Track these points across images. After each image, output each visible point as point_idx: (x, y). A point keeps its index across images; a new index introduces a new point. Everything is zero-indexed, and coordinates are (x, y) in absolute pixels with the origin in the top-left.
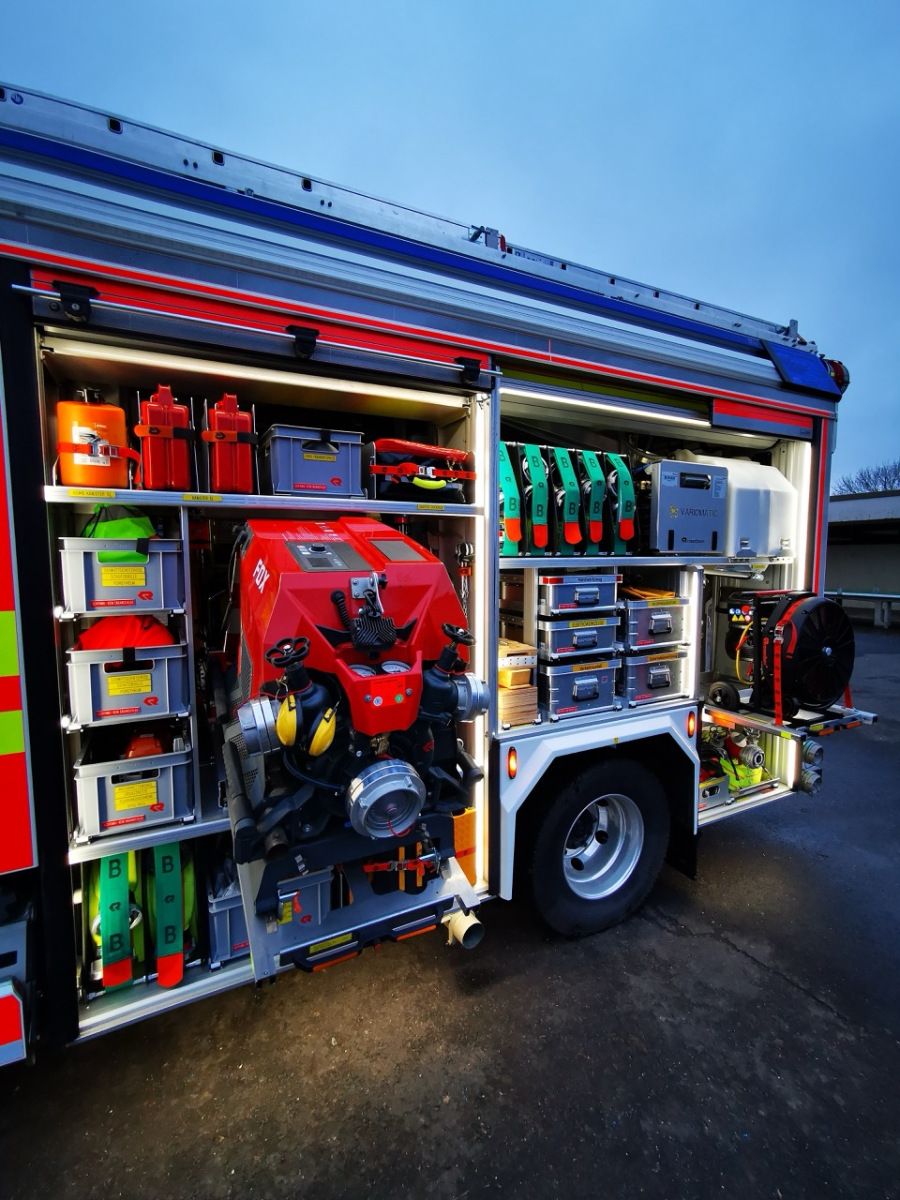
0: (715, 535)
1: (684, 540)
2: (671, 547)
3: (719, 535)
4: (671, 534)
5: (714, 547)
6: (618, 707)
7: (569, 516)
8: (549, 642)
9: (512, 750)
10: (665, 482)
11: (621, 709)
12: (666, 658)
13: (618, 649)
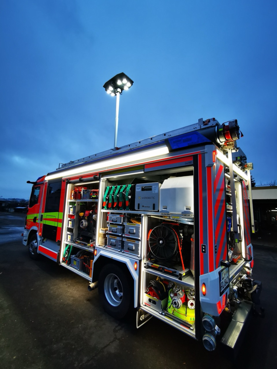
0: (154, 205)
1: (143, 206)
2: (139, 208)
3: (156, 205)
4: (139, 205)
5: (154, 209)
6: (119, 251)
7: (115, 201)
8: (108, 229)
9: (96, 250)
10: (137, 190)
11: (120, 251)
12: (132, 241)
13: (120, 235)
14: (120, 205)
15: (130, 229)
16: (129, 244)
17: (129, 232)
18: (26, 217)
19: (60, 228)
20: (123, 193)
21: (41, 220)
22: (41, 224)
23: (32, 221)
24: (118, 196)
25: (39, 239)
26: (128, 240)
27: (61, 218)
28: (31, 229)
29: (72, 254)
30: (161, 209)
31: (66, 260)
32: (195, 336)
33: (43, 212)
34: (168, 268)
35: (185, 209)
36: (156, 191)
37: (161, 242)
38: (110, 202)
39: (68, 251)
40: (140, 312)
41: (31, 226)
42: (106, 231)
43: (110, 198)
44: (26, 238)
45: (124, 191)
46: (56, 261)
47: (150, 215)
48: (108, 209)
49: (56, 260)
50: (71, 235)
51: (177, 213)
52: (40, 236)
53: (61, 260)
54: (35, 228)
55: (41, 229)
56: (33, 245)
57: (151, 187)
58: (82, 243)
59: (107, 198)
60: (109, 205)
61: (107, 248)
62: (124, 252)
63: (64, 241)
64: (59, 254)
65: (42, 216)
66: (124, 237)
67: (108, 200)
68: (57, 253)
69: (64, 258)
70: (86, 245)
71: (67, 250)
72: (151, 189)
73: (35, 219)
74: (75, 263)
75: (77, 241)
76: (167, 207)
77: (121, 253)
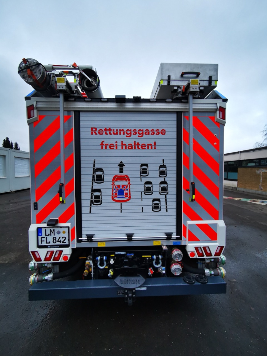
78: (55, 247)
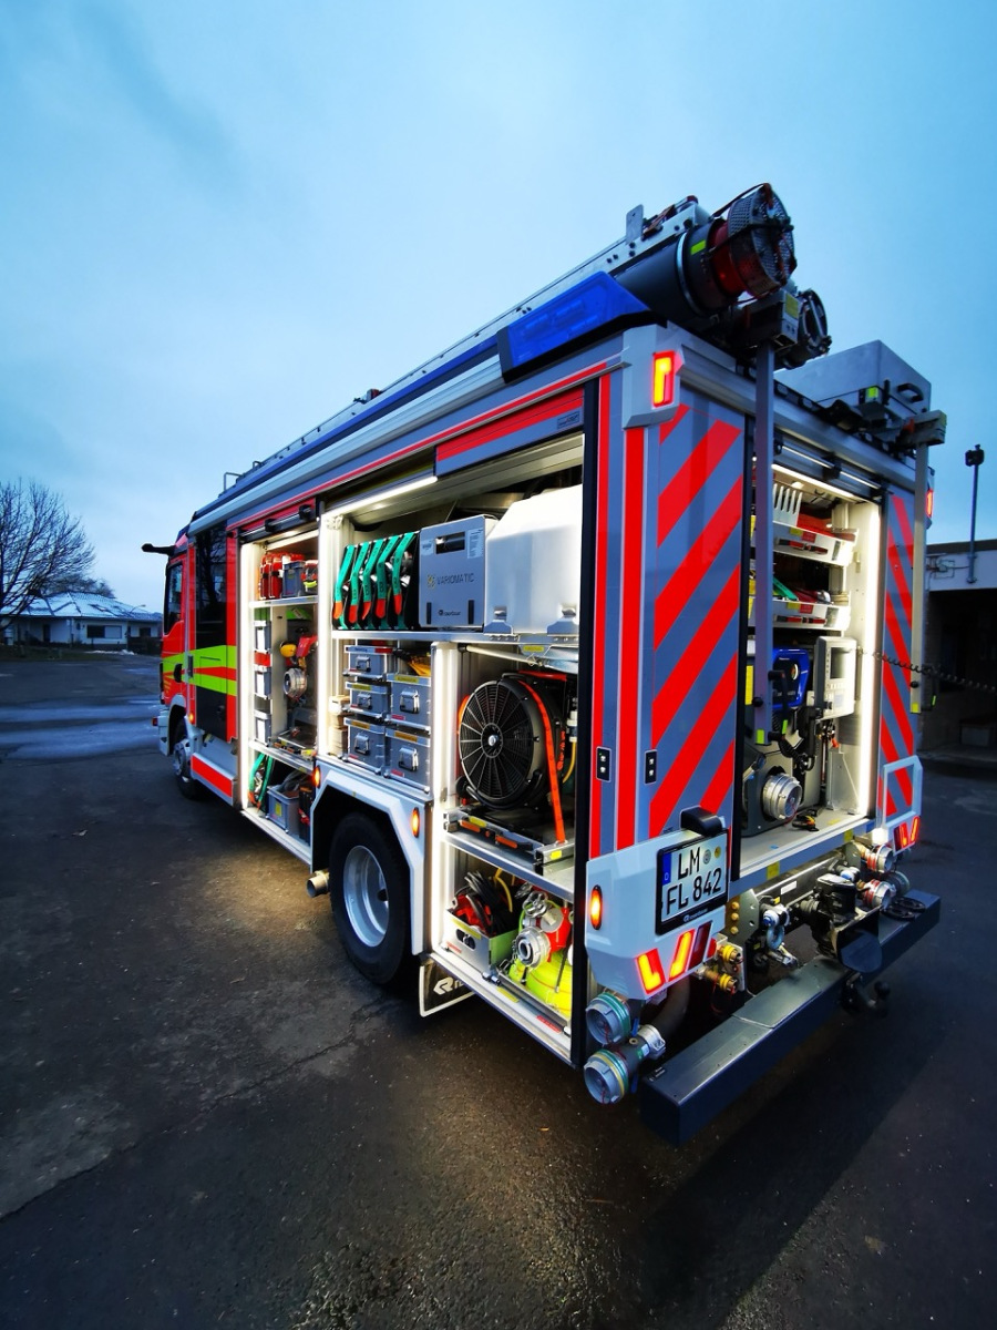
0: (471, 605)
1: (441, 612)
2: (429, 622)
3: (475, 606)
4: (429, 606)
5: (471, 621)
6: (377, 770)
7: (367, 598)
8: (351, 698)
9: (319, 766)
10: (423, 552)
11: (379, 774)
12: (409, 738)
13: (378, 716)
14: (381, 612)
15: (405, 697)
16: (403, 750)
17: (403, 708)
18: (161, 666)
19: (233, 698)
20: (388, 564)
21: (191, 674)
22: (191, 686)
23: (172, 677)
24: (374, 578)
25: (191, 733)
26: (398, 735)
27: (232, 665)
28: (172, 704)
29: (271, 783)
30: (488, 616)
31: (257, 801)
32: (569, 1055)
33: (192, 648)
34: (511, 831)
35: (560, 616)
36: (478, 553)
37: (492, 740)
38: (354, 602)
39: (261, 770)
40: (431, 968)
41: (172, 694)
42: (344, 703)
43: (355, 587)
44: (165, 733)
45: (388, 560)
46: (232, 804)
47: (466, 645)
48: (350, 629)
49: (230, 801)
50: (266, 721)
51: (534, 632)
52: (193, 723)
53: (245, 800)
54: (179, 700)
55: (192, 702)
56: (181, 752)
57: (463, 534)
58: (293, 747)
59: (346, 588)
60: (351, 613)
61: (347, 761)
62: (392, 775)
63: (249, 739)
64: (238, 779)
65: (191, 659)
66: (389, 725)
67: (347, 595)
68: (231, 778)
69: (252, 793)
70: (300, 752)
71: (258, 770)
72: (460, 546)
73: (178, 670)
74: (278, 810)
75: (280, 742)
76: (505, 609)
77: (380, 779)
78: (700, 913)
